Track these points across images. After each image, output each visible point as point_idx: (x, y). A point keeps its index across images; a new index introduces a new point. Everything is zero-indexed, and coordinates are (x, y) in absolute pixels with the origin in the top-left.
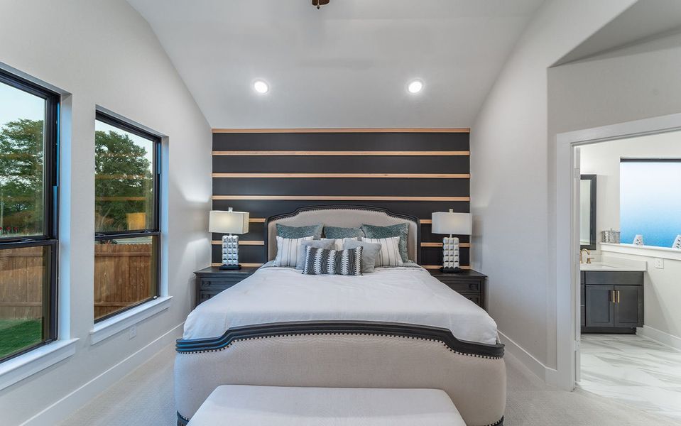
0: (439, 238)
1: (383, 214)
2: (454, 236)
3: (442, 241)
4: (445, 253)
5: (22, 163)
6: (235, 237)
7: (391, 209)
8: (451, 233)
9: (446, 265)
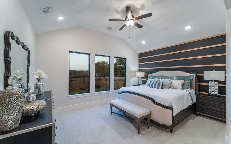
0: (207, 81)
1: (184, 72)
2: (215, 81)
3: (208, 83)
4: (210, 87)
5: (121, 62)
6: (141, 78)
7: (187, 70)
8: (214, 80)
9: (210, 92)
